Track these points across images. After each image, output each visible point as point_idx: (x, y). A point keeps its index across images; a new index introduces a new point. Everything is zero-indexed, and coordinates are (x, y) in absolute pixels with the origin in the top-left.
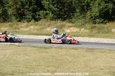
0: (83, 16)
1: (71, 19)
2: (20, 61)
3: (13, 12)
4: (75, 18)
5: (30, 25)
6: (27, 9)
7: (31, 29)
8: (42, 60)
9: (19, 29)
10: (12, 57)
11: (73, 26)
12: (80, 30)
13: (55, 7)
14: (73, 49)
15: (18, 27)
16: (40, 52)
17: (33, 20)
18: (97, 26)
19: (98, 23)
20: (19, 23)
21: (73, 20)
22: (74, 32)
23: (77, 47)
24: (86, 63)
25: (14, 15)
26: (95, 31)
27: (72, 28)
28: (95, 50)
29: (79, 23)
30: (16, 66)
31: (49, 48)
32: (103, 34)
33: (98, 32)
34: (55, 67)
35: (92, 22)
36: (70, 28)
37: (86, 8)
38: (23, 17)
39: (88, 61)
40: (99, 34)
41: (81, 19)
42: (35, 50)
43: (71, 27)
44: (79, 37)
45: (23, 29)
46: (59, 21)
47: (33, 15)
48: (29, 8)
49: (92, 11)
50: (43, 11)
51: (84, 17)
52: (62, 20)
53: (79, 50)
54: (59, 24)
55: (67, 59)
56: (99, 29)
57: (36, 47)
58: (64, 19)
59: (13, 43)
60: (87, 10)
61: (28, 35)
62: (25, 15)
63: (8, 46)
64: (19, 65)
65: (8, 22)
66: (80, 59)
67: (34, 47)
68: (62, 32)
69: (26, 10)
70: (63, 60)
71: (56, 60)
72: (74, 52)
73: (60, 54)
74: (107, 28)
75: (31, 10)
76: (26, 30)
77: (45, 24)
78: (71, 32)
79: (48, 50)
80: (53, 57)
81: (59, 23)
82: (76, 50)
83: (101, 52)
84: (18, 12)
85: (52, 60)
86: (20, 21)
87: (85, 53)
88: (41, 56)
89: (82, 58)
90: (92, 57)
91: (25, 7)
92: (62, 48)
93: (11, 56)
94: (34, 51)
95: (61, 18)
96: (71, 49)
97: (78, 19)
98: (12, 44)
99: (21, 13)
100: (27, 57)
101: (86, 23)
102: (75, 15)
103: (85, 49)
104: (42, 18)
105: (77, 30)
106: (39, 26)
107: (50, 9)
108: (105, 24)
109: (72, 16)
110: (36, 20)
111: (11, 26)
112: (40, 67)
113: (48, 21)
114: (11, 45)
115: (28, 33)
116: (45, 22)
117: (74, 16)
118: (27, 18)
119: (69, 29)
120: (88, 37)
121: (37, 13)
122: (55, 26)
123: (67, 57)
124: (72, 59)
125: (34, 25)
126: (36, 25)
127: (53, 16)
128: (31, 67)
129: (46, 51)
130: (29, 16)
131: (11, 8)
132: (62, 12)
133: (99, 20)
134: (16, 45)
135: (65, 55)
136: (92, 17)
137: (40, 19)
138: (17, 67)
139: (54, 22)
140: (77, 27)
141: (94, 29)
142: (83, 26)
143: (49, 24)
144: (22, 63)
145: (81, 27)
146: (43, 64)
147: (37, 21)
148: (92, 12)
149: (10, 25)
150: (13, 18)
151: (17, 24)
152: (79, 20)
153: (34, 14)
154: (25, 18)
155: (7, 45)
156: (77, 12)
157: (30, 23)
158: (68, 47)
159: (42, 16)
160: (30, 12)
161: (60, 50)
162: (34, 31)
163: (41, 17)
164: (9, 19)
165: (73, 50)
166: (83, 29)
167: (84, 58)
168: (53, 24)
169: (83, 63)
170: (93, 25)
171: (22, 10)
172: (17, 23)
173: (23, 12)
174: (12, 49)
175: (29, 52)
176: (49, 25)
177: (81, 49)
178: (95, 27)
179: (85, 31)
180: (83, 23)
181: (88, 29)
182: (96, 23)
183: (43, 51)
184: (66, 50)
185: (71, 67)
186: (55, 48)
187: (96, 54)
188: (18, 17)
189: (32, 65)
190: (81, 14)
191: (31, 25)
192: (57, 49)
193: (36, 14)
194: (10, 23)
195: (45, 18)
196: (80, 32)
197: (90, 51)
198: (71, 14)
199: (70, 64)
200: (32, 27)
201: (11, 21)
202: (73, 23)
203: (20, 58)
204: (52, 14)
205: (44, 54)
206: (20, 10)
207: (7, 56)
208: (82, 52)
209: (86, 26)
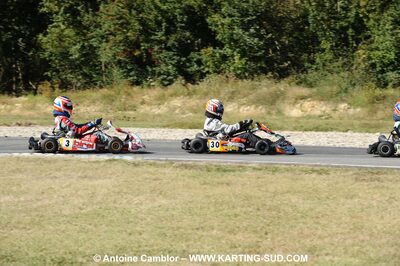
0: (345, 64)
1: (302, 72)
2: (140, 215)
3: (114, 56)
4: (317, 69)
5: (171, 96)
6: (160, 42)
7: (175, 108)
8: (212, 209)
9: (134, 108)
10: (115, 202)
11: (310, 96)
12: (335, 110)
13: (251, 35)
14: (313, 171)
15: (131, 102)
16: (205, 183)
17: (181, 80)
18: (392, 95)
19: (394, 86)
20: (136, 89)
21: (312, 75)
22: (314, 117)
23: (327, 166)
24: (357, 217)
25: (119, 62)
26: (382, 110)
27: (307, 104)
28: (386, 173)
29: (333, 84)
30: (129, 231)
31: (234, 171)
34: (255, 232)
35: (373, 81)
36: (302, 101)
37: (352, 36)
38: (147, 71)
39: (363, 210)
41: (338, 73)
42: (189, 177)
43: (303, 98)
44: (331, 133)
45: (148, 108)
46: (266, 80)
47: (179, 61)
48: (168, 39)
49: (373, 46)
50: (211, 49)
51: (347, 66)
52: (275, 77)
53: (332, 175)
54: (265, 89)
55: (294, 207)
57: (192, 167)
58: (282, 74)
59: (117, 157)
60: (357, 43)
61: (166, 130)
62: (152, 64)
63: (102, 164)
64: (138, 229)
65: (101, 87)
66: (338, 204)
67: (186, 166)
68: (274, 117)
69: (156, 48)
70: (282, 207)
71: (258, 209)
72: (316, 182)
73: (272, 188)
75: (173, 45)
76: (156, 111)
77: (219, 93)
78: (303, 117)
79: (229, 177)
80: (248, 198)
81: (266, 85)
82: (324, 176)
84: (130, 55)
85: (244, 209)
86: (137, 83)
87: (352, 184)
88: (209, 197)
89: (342, 200)
90: (375, 196)
91: (153, 37)
92: (275, 170)
93: (113, 198)
94: (187, 180)
95: (272, 70)
96: (306, 172)
97: (326, 73)
98: (115, 160)
99: (141, 56)
100: (164, 202)
101: (354, 84)
102: (318, 60)
103: (351, 173)
104: (208, 72)
105: (323, 109)
106: (200, 99)
107: (236, 41)
109: (306, 64)
110: (190, 78)
111: (110, 100)
112: (205, 233)
113: (227, 82)
114: (110, 160)
115: (165, 123)
116: (217, 86)
117: (313, 62)
118: (160, 74)
119: (298, 106)
120: (361, 132)
121: (192, 54)
122: (251, 97)
123: (294, 199)
124: (312, 206)
125: (183, 93)
126: (189, 94)
127: (246, 63)
128: (176, 232)
129: (224, 179)
130: (167, 65)
131: (107, 42)
132: (275, 51)
133: (398, 75)
134: (125, 162)
135: (288, 192)
136: (373, 66)
137: (203, 76)
138: (130, 234)
139: (247, 83)
140: (323, 98)
141: (381, 106)
142: (344, 95)
143: (231, 90)
144: (149, 219)
145: (338, 98)
146: (216, 224)
147: (194, 83)
148: (372, 50)
149: (105, 97)
150: (116, 72)
151: (129, 94)
152: (330, 77)
153: (184, 59)
154: (153, 73)
155: (98, 162)
156: (323, 50)
157: (171, 89)
159: (208, 67)
160: (171, 53)
161: (270, 177)
162: (183, 113)
163: (207, 69)
164: (104, 79)
165: (314, 175)
166: (343, 106)
167: (349, 201)
168: (246, 92)
169: (348, 219)
170: (378, 92)
171: (144, 46)
172: (130, 91)
173: (149, 55)
174: (113, 173)
175: (169, 183)
176: (233, 93)
177: (339, 173)
178: (384, 97)
179: (351, 111)
180: (344, 85)
181: (362, 107)
182: (385, 85)
183: (216, 180)
184: (290, 175)
185: (306, 232)
186: (254, 169)
187: (388, 188)
188: (131, 70)
189: (179, 228)
190: (336, 56)
191: (175, 95)
192: (259, 173)
193: (189, 61)
194: (105, 91)
195: (219, 73)
196: (335, 115)
197: (368, 177)
198: (305, 56)
199: (304, 223)
200: (177, 102)
201: (110, 84)
202: (310, 85)
203: (141, 204)
204: (240, 59)
205: (219, 190)
206: (139, 47)
207: (99, 199)
208: (344, 182)
209: (354, 94)
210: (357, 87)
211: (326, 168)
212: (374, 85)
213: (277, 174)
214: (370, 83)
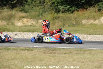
1: (23, 6)
4: (29, 5)
11: (26, 17)
12: (37, 23)
14: (26, 49)
18: (61, 16)
19: (62, 12)
22: (28, 26)
23: (32, 47)
26: (58, 23)
27: (25, 20)
28: (57, 50)
29: (36, 12)
32: (70, 28)
33: (62, 24)
35: (54, 10)
36: (22, 19)
40: (64, 27)
43: (23, 17)
46: (6, 9)
52: (10, 8)
53: (34, 51)
55: (16, 65)
56: (64, 20)
58: (13, 7)
68: (10, 26)
70: (11, 66)
73: (7, 58)
74: (76, 19)
78: (23, 26)
81: (6, 12)
82: (30, 52)
83: (66, 53)
87: (42, 55)
89: (38, 62)
92: (9, 49)
96: (23, 50)
101: (46, 12)
103: (42, 50)
105: (32, 22)
108: (72, 12)
109: (24, 2)
117: (27, 1)
119: (21, 21)
123: (17, 62)
133: (64, 7)
135: (14, 59)
136: (53, 3)
140: (32, 17)
141: (57, 21)
142: (41, 16)
145: (39, 17)
152: (35, 8)
158: (18, 47)
161: (6, 52)
165: (26, 51)
167: (41, 62)
170: (56, 15)
177: (37, 50)
178: (58, 17)
180: (41, 12)
182: (59, 12)
184: (15, 51)
187: (58, 57)
196: (37, 25)
197: (49, 52)
202: (26, 12)
208: (39, 54)
209: (45, 16)
210: (47, 13)
211: (31, 48)
212: (54, 12)
213: (9, 51)
214: (52, 11)
